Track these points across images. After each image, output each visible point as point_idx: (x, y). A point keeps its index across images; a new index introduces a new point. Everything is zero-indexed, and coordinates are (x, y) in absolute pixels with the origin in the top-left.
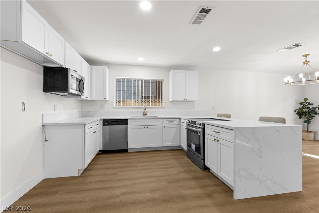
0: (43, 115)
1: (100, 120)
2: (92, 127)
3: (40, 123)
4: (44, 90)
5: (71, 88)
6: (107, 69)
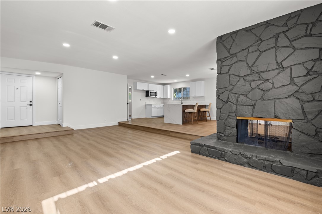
0: (145, 102)
2: (157, 106)
3: (145, 104)
4: (146, 96)
5: (150, 95)
6: (169, 86)
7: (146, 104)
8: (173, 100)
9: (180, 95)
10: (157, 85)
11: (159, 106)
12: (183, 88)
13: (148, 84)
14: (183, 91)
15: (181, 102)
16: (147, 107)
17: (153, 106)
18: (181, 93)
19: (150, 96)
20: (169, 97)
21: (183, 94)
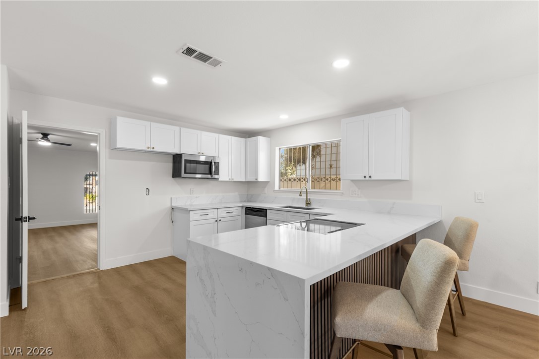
0: (171, 198)
1: (242, 207)
2: (212, 215)
3: (168, 205)
4: (174, 177)
5: (185, 173)
6: (261, 139)
7: (174, 205)
8: (277, 188)
9: (303, 171)
10: (216, 135)
11: (222, 214)
12: (313, 147)
13: (177, 128)
14: (314, 156)
15: (304, 196)
16: (178, 215)
17: (193, 216)
18: (307, 164)
19: (183, 175)
20: (262, 177)
21: (314, 168)
